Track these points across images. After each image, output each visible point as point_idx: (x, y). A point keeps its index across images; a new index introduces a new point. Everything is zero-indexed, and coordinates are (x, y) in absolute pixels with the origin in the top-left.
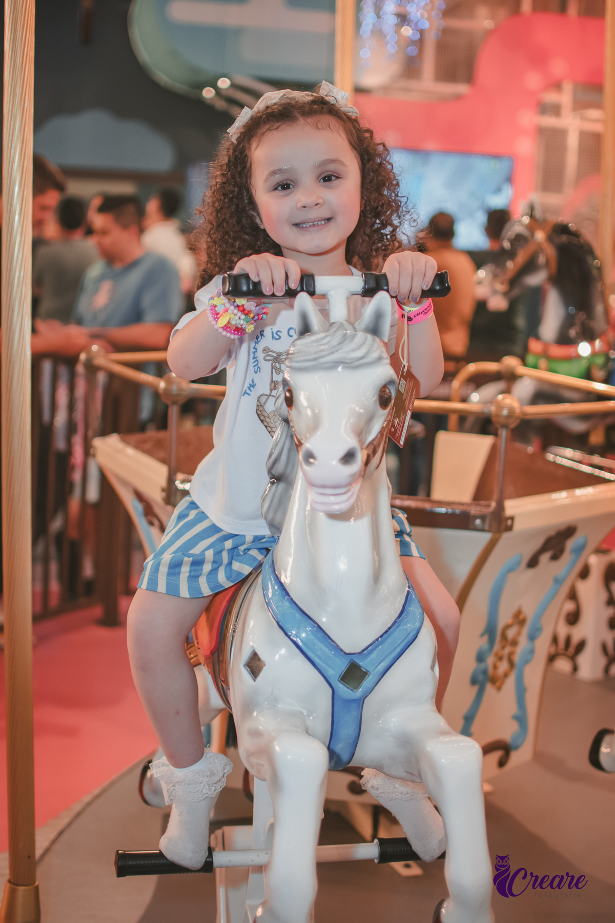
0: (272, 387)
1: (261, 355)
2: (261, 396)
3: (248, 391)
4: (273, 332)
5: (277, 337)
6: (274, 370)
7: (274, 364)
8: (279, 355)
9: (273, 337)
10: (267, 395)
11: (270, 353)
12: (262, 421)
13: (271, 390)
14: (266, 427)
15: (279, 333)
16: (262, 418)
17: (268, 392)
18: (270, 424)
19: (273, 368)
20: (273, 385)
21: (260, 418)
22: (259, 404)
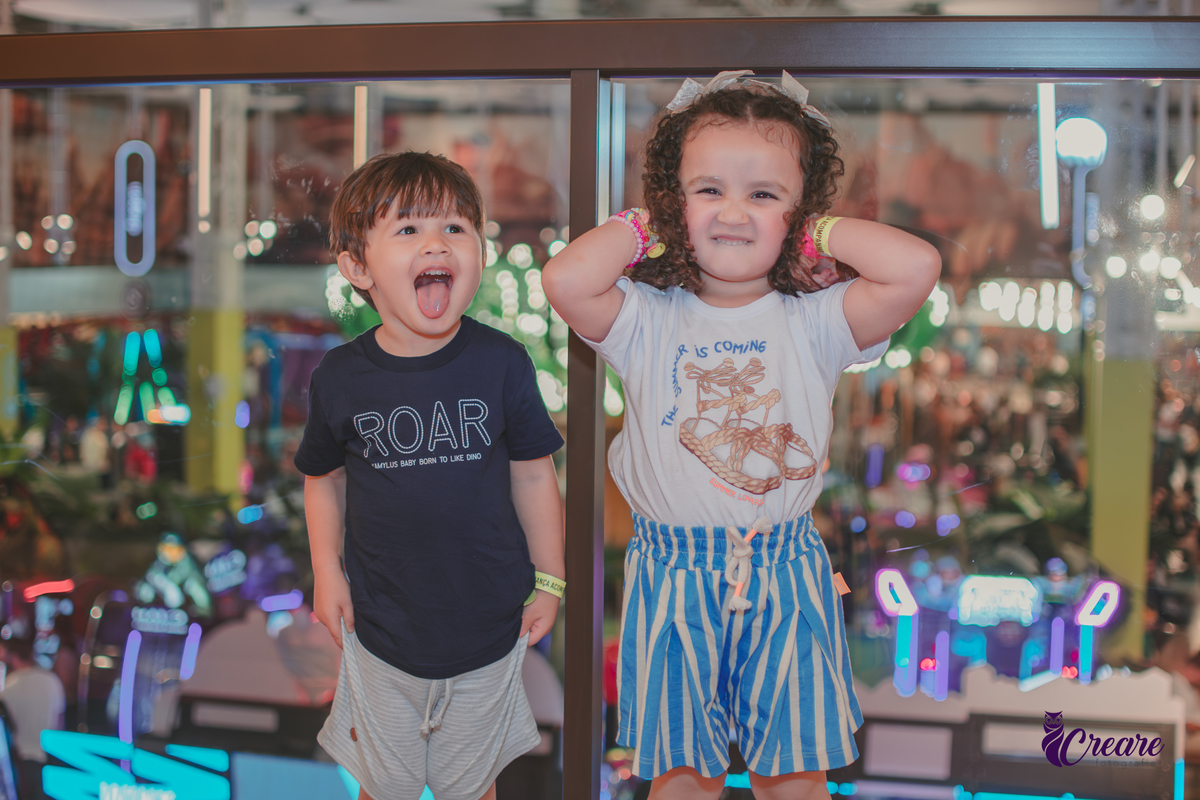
0: (700, 408)
1: (682, 374)
2: (688, 420)
3: (668, 420)
4: (697, 350)
5: (703, 355)
6: (700, 389)
8: (707, 373)
9: (698, 354)
10: (695, 418)
11: (693, 371)
12: (692, 451)
13: (699, 412)
14: (699, 457)
15: (704, 351)
16: (692, 447)
17: (696, 415)
18: (705, 454)
19: (699, 386)
20: (701, 406)
21: (687, 448)
22: (683, 431)
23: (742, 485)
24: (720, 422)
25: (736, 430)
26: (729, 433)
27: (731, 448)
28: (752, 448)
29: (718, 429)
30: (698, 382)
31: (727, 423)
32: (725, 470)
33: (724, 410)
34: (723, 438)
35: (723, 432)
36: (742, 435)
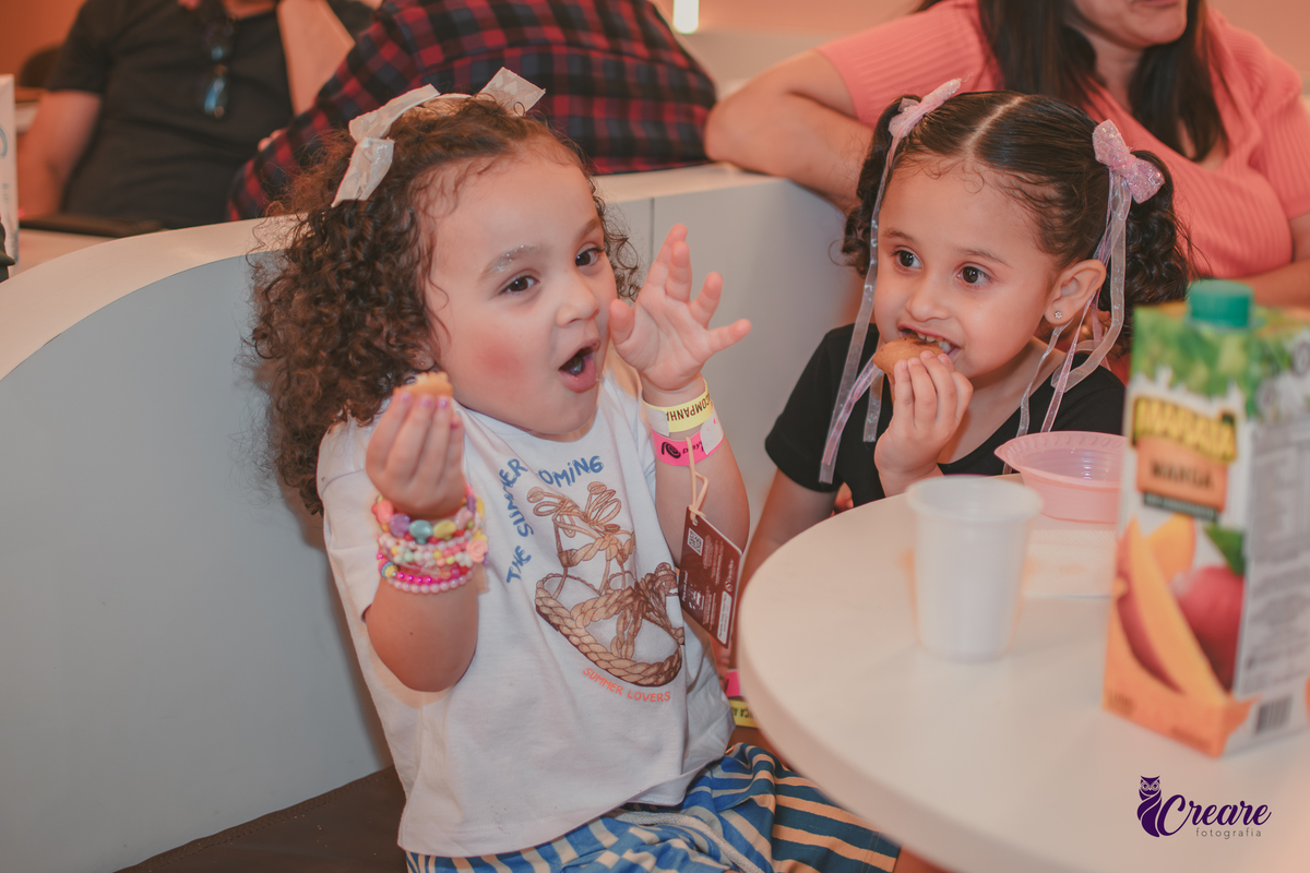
2: (547, 578)
3: (515, 571)
6: (560, 530)
7: (558, 518)
10: (560, 576)
11: (546, 499)
12: (557, 627)
13: (564, 566)
14: (567, 636)
16: (556, 620)
17: (559, 571)
18: (577, 631)
19: (557, 525)
20: (564, 558)
21: (549, 621)
22: (542, 594)
23: (635, 678)
24: (598, 583)
25: (623, 592)
26: (612, 601)
27: (618, 624)
28: (644, 616)
29: (596, 595)
30: (554, 520)
31: (608, 582)
32: (607, 657)
33: (602, 554)
34: (604, 609)
35: (603, 600)
36: (630, 600)
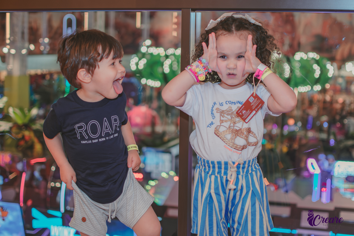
2: (217, 126)
3: (209, 126)
4: (220, 103)
5: (222, 105)
8: (223, 111)
9: (220, 105)
10: (219, 126)
11: (219, 110)
12: (218, 136)
14: (220, 138)
15: (222, 104)
16: (218, 135)
18: (223, 137)
19: (220, 115)
20: (221, 122)
21: (216, 135)
22: (216, 130)
23: (234, 147)
24: (228, 127)
25: (233, 129)
26: (230, 130)
27: (231, 135)
28: (238, 135)
30: (220, 114)
31: (230, 127)
32: (229, 142)
33: (229, 123)
34: (228, 132)
35: (228, 130)
36: (235, 131)
